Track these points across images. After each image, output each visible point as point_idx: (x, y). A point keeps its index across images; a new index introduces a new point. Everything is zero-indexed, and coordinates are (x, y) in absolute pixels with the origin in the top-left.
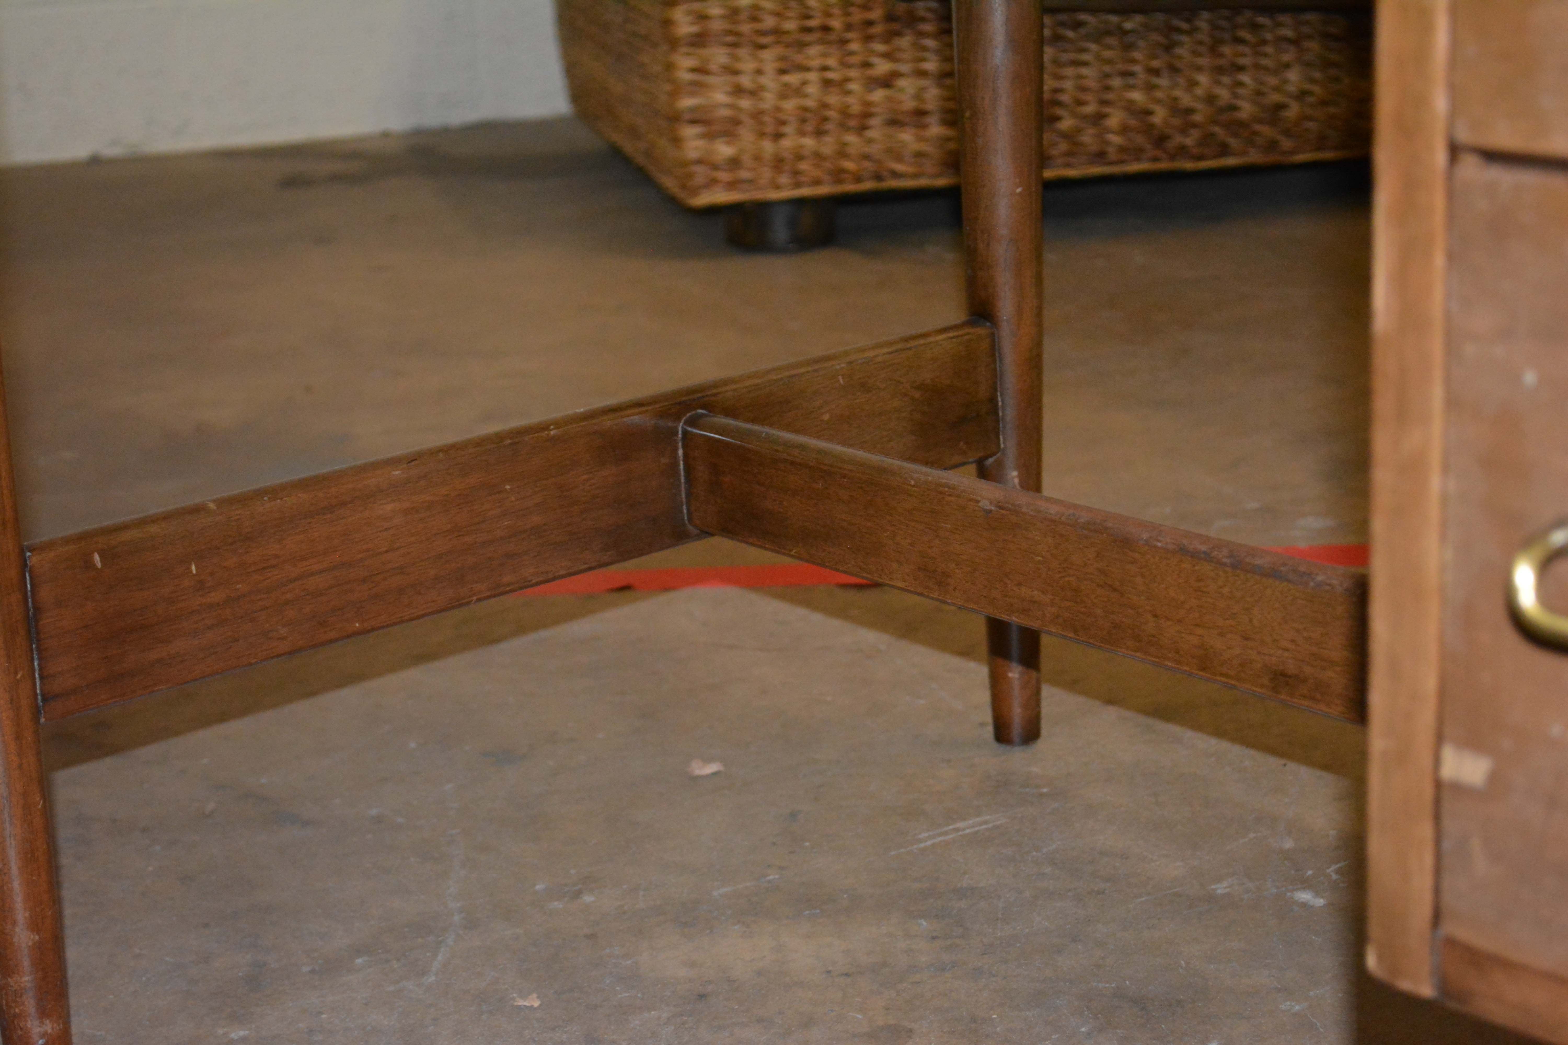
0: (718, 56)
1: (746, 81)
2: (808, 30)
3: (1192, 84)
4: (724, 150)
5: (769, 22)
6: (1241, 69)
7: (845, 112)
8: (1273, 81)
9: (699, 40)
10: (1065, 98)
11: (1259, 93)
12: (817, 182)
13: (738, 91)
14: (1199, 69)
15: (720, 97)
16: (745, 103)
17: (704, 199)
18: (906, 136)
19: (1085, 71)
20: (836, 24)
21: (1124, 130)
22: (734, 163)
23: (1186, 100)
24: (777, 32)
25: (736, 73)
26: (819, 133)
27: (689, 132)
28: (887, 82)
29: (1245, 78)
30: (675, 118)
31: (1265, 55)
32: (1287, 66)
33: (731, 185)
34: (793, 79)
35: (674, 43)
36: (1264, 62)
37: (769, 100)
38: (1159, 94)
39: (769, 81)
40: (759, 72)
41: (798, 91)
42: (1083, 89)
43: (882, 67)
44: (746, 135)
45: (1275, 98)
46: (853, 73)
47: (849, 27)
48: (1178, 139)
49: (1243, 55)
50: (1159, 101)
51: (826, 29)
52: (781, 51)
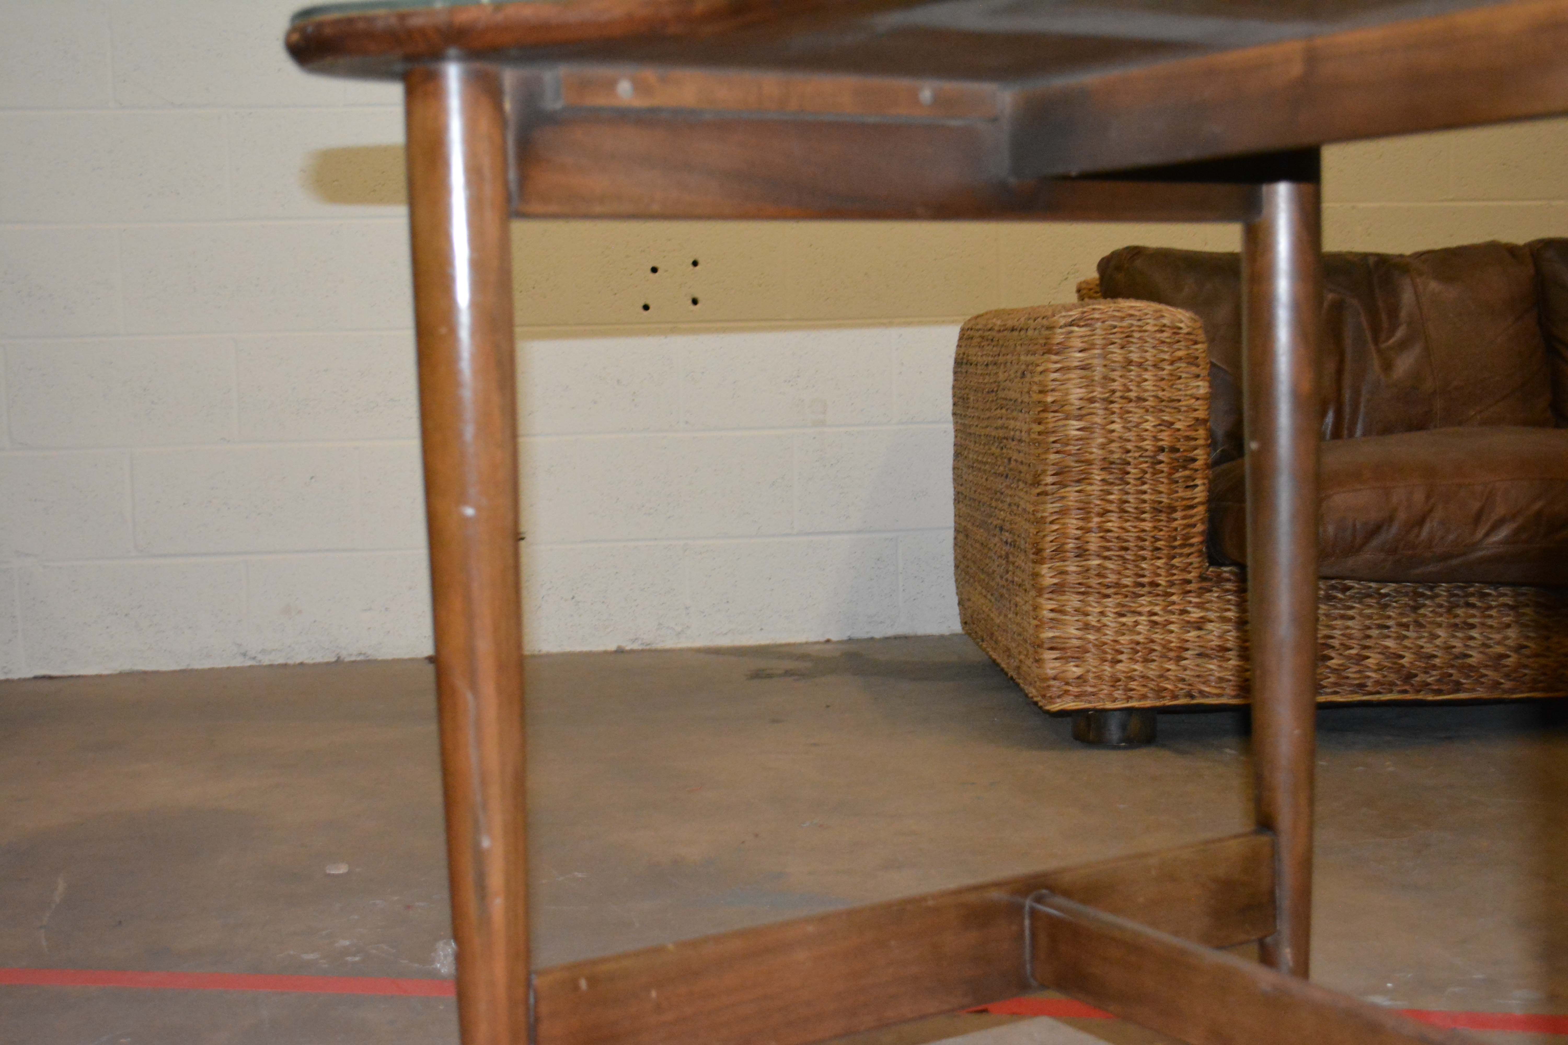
0: (1073, 601)
1: (1092, 620)
2: (1142, 585)
3: (1433, 637)
4: (1074, 670)
5: (1112, 578)
6: (1472, 626)
7: (1166, 646)
8: (1496, 637)
9: (1058, 589)
10: (1335, 643)
11: (1486, 646)
12: (1144, 697)
13: (1087, 627)
14: (1440, 625)
15: (1073, 631)
16: (1091, 637)
17: (1057, 706)
18: (1212, 666)
19: (1350, 623)
20: (1162, 581)
21: (1380, 668)
22: (1081, 680)
23: (1429, 649)
24: (1117, 585)
25: (1085, 614)
26: (1146, 661)
27: (1049, 655)
28: (1199, 625)
29: (1474, 633)
30: (1039, 645)
31: (1491, 616)
32: (1507, 626)
33: (1078, 696)
34: (1128, 620)
35: (1040, 591)
36: (1489, 622)
37: (1109, 635)
38: (1406, 643)
39: (1109, 620)
40: (1102, 613)
41: (1133, 629)
42: (1350, 637)
43: (1196, 614)
44: (1091, 660)
45: (1498, 650)
46: (1173, 618)
47: (1172, 584)
48: (1421, 677)
49: (1474, 616)
50: (1407, 649)
51: (1155, 585)
52: (1119, 599)
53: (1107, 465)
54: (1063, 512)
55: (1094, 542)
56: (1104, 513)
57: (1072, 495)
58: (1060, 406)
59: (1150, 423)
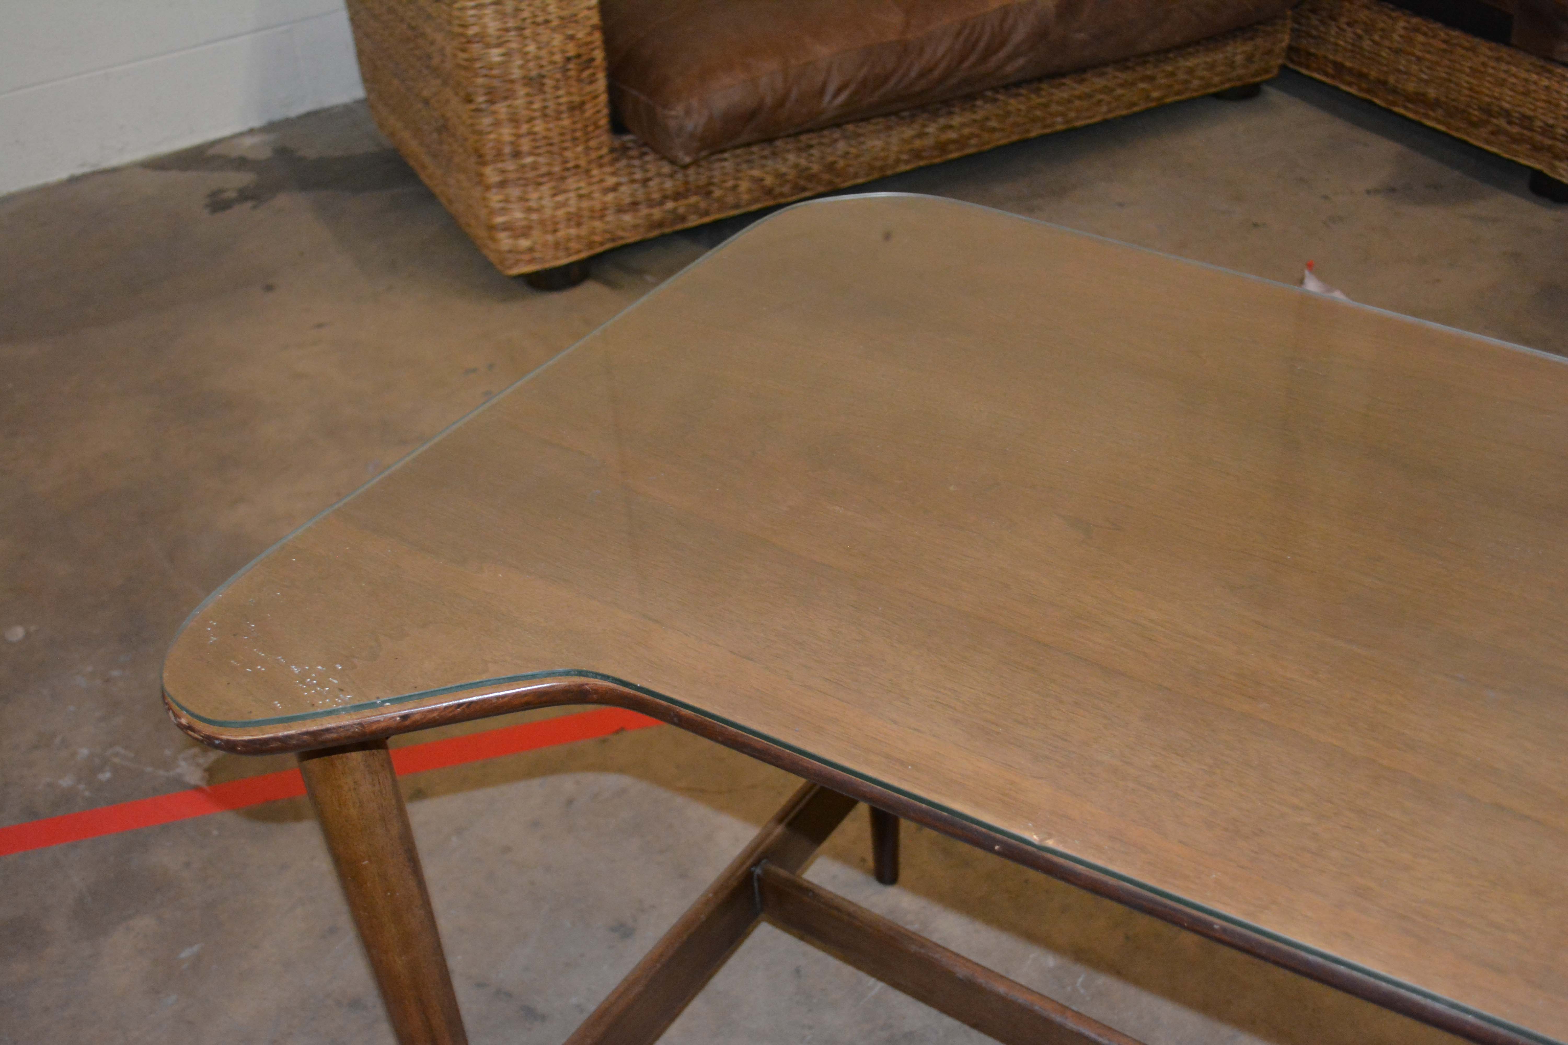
0: (514, 192)
1: (533, 204)
2: (567, 169)
3: (785, 160)
4: (524, 243)
5: (544, 170)
6: (811, 146)
7: (592, 210)
8: (829, 150)
9: (503, 184)
10: (716, 180)
11: (822, 158)
12: (579, 252)
13: (530, 210)
14: (788, 151)
15: (519, 215)
16: (534, 216)
17: (515, 271)
18: (627, 218)
19: (726, 164)
20: (582, 162)
21: (750, 191)
22: (531, 250)
23: (783, 169)
24: (549, 174)
25: (527, 200)
26: (579, 225)
27: (502, 236)
28: (615, 188)
29: (814, 151)
30: (492, 228)
31: (825, 137)
32: (836, 141)
33: (530, 262)
34: (560, 198)
35: (488, 188)
37: (548, 212)
38: (768, 169)
39: (547, 202)
40: (541, 198)
41: (564, 204)
42: (725, 174)
43: (611, 181)
44: (536, 233)
45: (831, 159)
46: (595, 188)
47: (590, 162)
48: (778, 190)
50: (767, 173)
51: (577, 167)
52: (552, 184)
53: (528, 81)
54: (497, 124)
55: (525, 145)
56: (531, 120)
57: (502, 108)
58: (481, 38)
59: (558, 40)
